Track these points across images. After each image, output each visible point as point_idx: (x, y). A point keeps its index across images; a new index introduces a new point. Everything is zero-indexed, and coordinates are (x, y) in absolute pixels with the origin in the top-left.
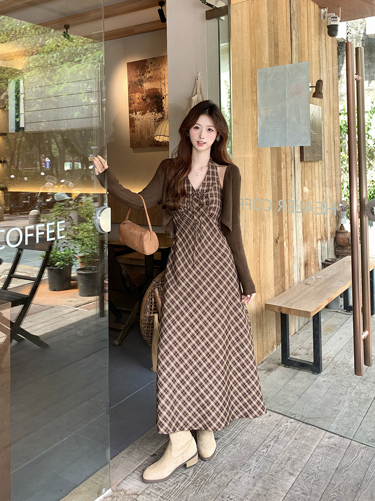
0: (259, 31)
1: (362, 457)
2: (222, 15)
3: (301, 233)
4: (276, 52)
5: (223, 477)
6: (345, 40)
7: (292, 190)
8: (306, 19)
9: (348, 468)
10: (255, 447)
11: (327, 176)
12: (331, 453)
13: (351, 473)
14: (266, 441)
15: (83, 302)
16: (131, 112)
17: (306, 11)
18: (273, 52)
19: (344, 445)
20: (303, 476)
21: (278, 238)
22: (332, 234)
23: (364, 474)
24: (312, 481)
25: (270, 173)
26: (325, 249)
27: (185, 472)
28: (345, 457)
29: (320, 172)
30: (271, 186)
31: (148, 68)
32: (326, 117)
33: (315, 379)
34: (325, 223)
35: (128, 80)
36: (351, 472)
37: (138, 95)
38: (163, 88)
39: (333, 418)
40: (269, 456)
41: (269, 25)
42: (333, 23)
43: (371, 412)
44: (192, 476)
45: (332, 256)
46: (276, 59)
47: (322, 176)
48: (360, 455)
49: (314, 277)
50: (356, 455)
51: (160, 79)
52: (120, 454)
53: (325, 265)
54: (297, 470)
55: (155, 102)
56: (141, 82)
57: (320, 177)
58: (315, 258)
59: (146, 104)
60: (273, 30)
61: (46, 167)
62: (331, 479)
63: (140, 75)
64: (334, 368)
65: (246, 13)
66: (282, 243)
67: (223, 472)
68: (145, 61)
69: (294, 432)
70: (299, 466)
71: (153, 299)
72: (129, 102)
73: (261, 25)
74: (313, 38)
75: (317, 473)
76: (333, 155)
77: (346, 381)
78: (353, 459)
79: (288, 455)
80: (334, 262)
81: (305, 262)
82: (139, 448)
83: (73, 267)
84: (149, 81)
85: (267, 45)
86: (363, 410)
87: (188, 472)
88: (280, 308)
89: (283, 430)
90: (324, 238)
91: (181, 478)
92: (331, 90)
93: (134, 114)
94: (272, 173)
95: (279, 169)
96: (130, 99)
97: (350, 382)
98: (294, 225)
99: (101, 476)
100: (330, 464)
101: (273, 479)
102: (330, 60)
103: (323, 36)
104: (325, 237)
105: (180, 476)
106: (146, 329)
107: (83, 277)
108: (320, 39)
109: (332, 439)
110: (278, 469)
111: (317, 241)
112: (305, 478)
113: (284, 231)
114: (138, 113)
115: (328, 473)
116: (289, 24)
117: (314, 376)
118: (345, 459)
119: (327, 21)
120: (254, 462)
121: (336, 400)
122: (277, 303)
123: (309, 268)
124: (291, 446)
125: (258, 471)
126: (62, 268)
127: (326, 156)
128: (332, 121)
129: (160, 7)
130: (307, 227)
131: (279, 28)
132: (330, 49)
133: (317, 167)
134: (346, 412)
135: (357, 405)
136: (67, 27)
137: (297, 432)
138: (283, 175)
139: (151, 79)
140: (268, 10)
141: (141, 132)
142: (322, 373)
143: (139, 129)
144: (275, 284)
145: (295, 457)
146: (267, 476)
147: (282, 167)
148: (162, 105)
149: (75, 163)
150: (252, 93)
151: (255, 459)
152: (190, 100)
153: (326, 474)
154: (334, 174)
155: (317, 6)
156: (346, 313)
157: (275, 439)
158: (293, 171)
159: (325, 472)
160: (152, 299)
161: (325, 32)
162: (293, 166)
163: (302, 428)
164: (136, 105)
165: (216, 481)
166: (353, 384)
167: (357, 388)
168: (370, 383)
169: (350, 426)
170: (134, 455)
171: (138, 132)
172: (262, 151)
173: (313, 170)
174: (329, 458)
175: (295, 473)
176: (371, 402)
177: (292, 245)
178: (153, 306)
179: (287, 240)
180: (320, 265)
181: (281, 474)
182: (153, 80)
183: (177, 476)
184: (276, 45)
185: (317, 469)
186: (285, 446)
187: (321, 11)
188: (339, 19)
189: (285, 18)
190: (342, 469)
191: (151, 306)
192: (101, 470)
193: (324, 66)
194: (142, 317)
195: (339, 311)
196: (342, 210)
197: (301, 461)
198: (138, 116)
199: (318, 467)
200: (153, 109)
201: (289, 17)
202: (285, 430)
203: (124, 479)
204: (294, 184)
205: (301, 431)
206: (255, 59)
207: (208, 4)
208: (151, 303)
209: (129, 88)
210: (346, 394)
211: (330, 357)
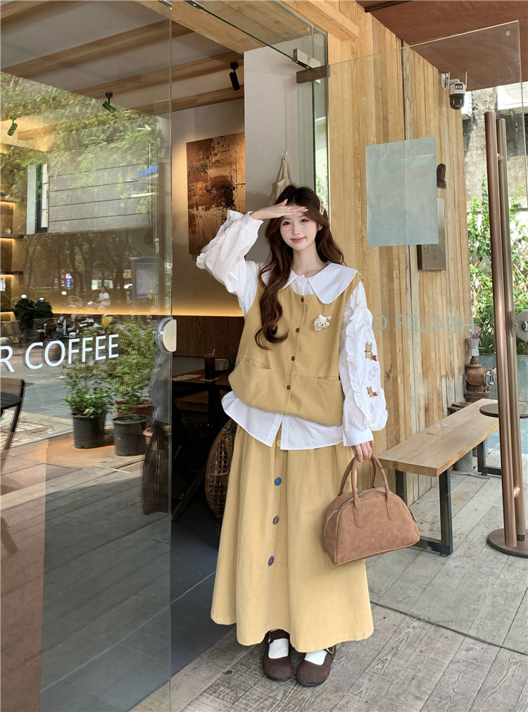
0: (364, 99)
1: (513, 676)
2: (318, 78)
3: (420, 365)
4: (385, 126)
5: (325, 701)
6: (469, 117)
7: (408, 308)
8: (423, 86)
9: (494, 690)
10: (366, 662)
11: (452, 291)
12: (470, 670)
13: (499, 697)
14: (380, 655)
15: (121, 464)
16: (190, 207)
17: (423, 76)
18: (381, 127)
19: (487, 660)
20: (433, 700)
21: (390, 371)
22: (460, 369)
23: (517, 697)
24: (447, 707)
25: (379, 284)
26: (453, 389)
27: (272, 695)
28: (490, 676)
29: (444, 286)
30: (380, 300)
31: (214, 149)
32: (449, 213)
33: (443, 564)
34: (450, 354)
35: (188, 165)
36: (498, 695)
37: (200, 185)
38: (234, 175)
39: (471, 621)
40: (385, 674)
41: (376, 92)
42: (457, 92)
43: (523, 613)
44: (281, 701)
45: (460, 399)
46: (385, 136)
47: (446, 291)
48: (510, 673)
49: (438, 425)
50: (505, 672)
51: (230, 164)
52: (182, 671)
53: (451, 411)
54: (426, 693)
55: (223, 194)
56: (205, 167)
57: (444, 292)
58: (439, 400)
59: (211, 196)
60: (381, 98)
61: (66, 285)
62: (473, 704)
63: (203, 159)
64: (469, 548)
65: (347, 76)
66: (395, 379)
67: (323, 696)
68: (211, 140)
69: (418, 642)
70: (428, 687)
71: (223, 453)
72: (188, 194)
73: (366, 92)
74: (432, 110)
75: (453, 697)
76: (459, 264)
77: (487, 566)
78: (501, 678)
79: (412, 672)
80: (463, 407)
81: (425, 405)
82: (207, 663)
83: (108, 416)
84: (216, 167)
85: (374, 117)
86: (511, 610)
87: (277, 695)
88: (396, 463)
89: (403, 640)
90: (450, 374)
91: (267, 702)
92: (456, 178)
93: (195, 209)
94: (382, 284)
95: (391, 279)
96: (190, 190)
97: (491, 568)
98: (411, 355)
99: (157, 700)
100: (469, 685)
101: (392, 704)
102: (454, 139)
103: (444, 109)
104: (452, 372)
105: (266, 700)
106: (214, 493)
107: (122, 428)
108: (440, 113)
109: (471, 652)
110: (400, 691)
111: (441, 377)
112: (437, 703)
113: (398, 362)
114: (200, 208)
115: (468, 696)
116: (402, 91)
117: (442, 559)
118: (490, 678)
119: (450, 90)
120: (366, 682)
121: (474, 595)
122: (392, 456)
123: (431, 413)
124: (415, 661)
125: (372, 693)
126: (92, 417)
127: (450, 264)
128: (457, 219)
129: (232, 71)
130: (428, 359)
131: (389, 96)
132: (454, 126)
133: (440, 279)
134: (488, 613)
135: (503, 602)
136: (109, 95)
137: (423, 642)
138: (395, 287)
139: (217, 164)
140: (375, 72)
141: (204, 234)
142: (453, 555)
143: (201, 230)
144: (387, 434)
145: (421, 675)
146: (384, 700)
147: (395, 276)
148: (232, 198)
149: (106, 281)
150: (355, 179)
151: (367, 678)
152: (275, 186)
153: (465, 699)
154: (461, 290)
155: (436, 70)
156: (481, 476)
157: (394, 651)
158: (408, 282)
159: (463, 695)
160: (221, 453)
161: (446, 103)
162: (408, 276)
163: (429, 637)
164: (197, 197)
165: (315, 706)
166: (496, 571)
167: (502, 576)
168: (518, 570)
169: (494, 633)
170: (201, 672)
171: (201, 232)
172: (369, 254)
173: (434, 282)
174: (468, 676)
175: (423, 697)
176: (521, 598)
177: (408, 382)
178: (223, 462)
179: (402, 375)
180: (446, 410)
181: (404, 698)
182: (221, 165)
183: (262, 700)
184: (386, 119)
185: (452, 691)
186: (407, 661)
187: (440, 76)
188: (465, 87)
189: (396, 84)
190: (486, 691)
191: (220, 462)
192: (157, 692)
193: (447, 147)
194: (208, 477)
195: (471, 474)
196: (473, 338)
197: (430, 680)
198: (200, 211)
199: (454, 689)
200: (220, 203)
201: (401, 82)
202: (406, 639)
203: (189, 705)
204: (409, 299)
205: (428, 641)
206: (359, 134)
207: (300, 63)
208: (221, 458)
209: (189, 175)
210: (487, 586)
211: (463, 534)
